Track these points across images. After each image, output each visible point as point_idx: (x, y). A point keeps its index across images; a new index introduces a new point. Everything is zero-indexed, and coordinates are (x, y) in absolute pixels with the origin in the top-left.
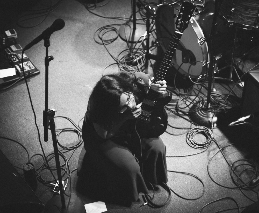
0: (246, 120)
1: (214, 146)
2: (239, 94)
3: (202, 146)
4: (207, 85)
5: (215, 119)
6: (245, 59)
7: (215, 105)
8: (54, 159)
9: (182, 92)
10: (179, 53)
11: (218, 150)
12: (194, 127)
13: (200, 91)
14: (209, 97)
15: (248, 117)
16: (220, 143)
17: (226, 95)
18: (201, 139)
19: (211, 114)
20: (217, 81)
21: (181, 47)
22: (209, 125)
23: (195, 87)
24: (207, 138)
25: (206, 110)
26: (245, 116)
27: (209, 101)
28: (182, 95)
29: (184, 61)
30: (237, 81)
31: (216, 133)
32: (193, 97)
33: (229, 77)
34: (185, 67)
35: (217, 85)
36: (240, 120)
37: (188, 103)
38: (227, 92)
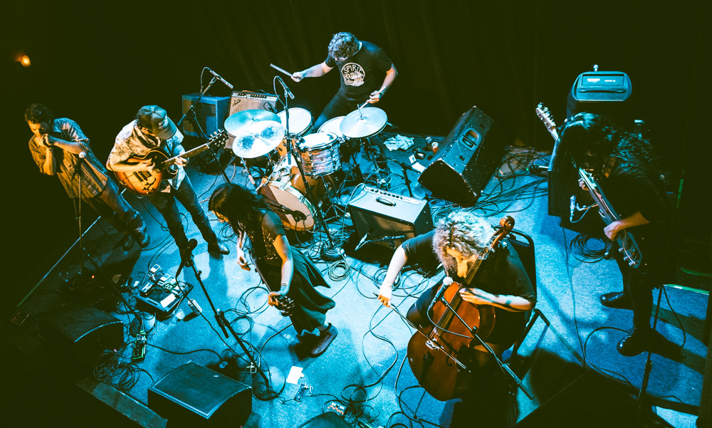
0: (366, 240)
1: (353, 271)
2: (350, 223)
3: (344, 276)
4: (323, 229)
5: (343, 251)
6: (339, 196)
7: (337, 240)
8: (239, 345)
9: (307, 244)
10: (289, 217)
11: (357, 272)
12: (330, 265)
13: (321, 237)
14: (329, 237)
15: (366, 236)
16: (356, 267)
17: (341, 229)
18: (340, 271)
19: (338, 249)
20: (328, 222)
21: (288, 211)
22: (340, 258)
23: (315, 235)
24: (345, 268)
25: (332, 248)
26: (363, 237)
27: (331, 240)
28: (309, 246)
29: (297, 221)
30: (342, 214)
31: (349, 261)
32: (318, 244)
33: (335, 215)
34: (300, 224)
35: (329, 225)
36: (361, 242)
37: (316, 250)
38: (340, 227)
